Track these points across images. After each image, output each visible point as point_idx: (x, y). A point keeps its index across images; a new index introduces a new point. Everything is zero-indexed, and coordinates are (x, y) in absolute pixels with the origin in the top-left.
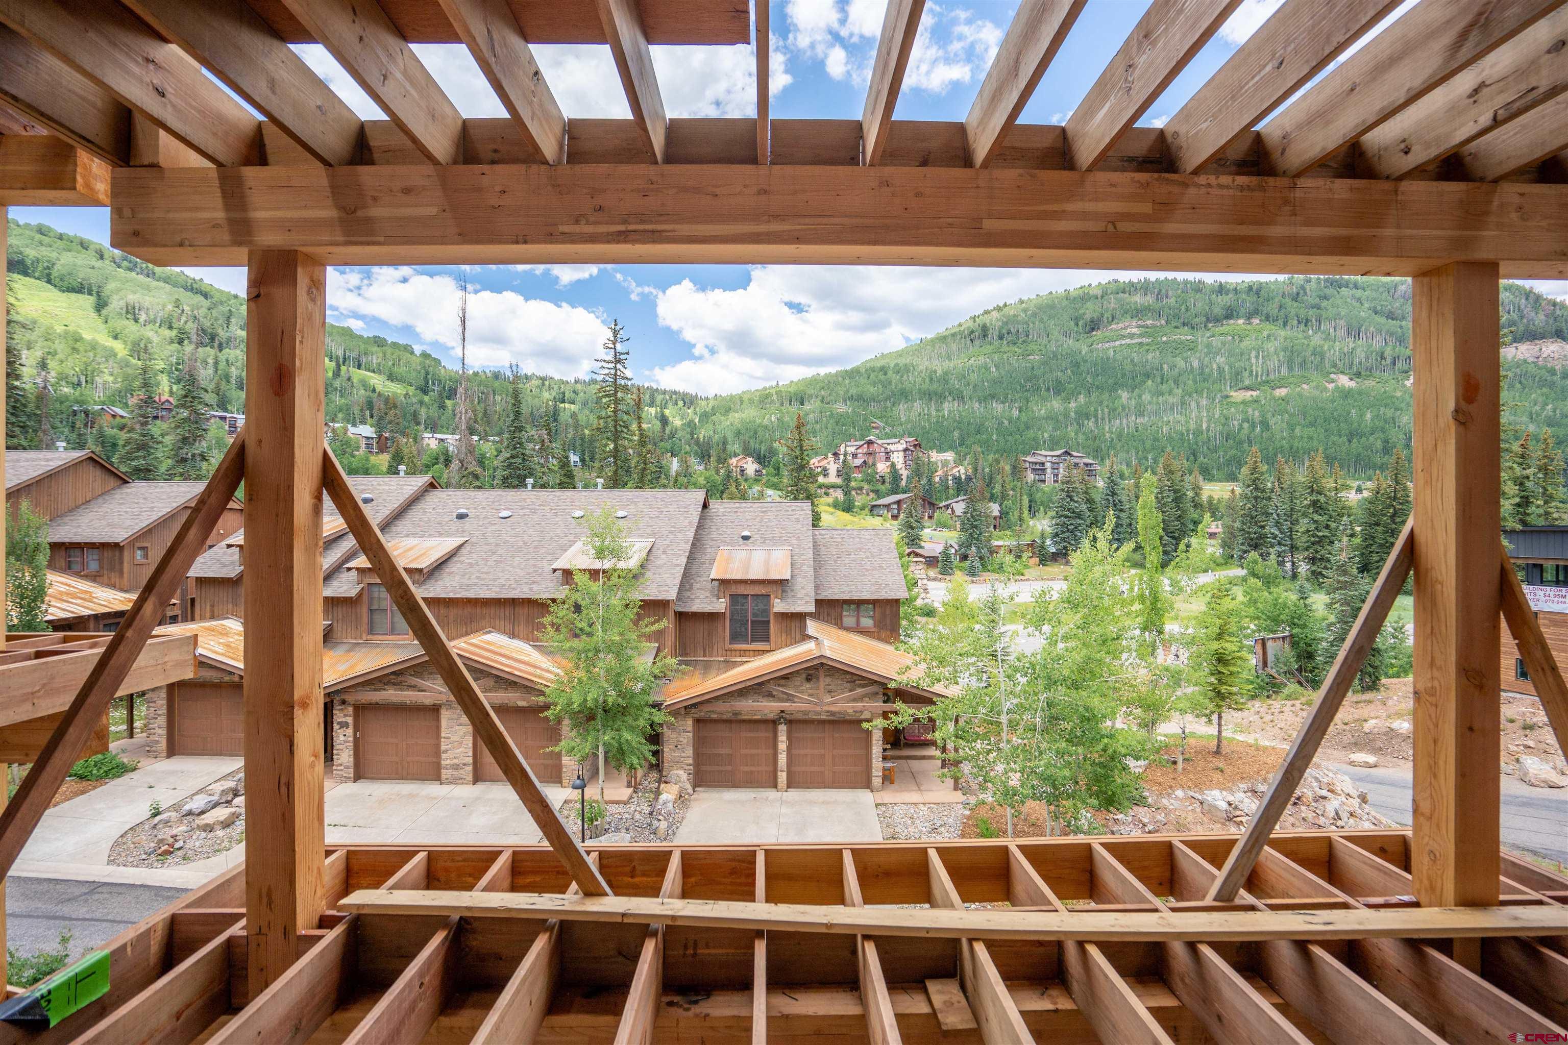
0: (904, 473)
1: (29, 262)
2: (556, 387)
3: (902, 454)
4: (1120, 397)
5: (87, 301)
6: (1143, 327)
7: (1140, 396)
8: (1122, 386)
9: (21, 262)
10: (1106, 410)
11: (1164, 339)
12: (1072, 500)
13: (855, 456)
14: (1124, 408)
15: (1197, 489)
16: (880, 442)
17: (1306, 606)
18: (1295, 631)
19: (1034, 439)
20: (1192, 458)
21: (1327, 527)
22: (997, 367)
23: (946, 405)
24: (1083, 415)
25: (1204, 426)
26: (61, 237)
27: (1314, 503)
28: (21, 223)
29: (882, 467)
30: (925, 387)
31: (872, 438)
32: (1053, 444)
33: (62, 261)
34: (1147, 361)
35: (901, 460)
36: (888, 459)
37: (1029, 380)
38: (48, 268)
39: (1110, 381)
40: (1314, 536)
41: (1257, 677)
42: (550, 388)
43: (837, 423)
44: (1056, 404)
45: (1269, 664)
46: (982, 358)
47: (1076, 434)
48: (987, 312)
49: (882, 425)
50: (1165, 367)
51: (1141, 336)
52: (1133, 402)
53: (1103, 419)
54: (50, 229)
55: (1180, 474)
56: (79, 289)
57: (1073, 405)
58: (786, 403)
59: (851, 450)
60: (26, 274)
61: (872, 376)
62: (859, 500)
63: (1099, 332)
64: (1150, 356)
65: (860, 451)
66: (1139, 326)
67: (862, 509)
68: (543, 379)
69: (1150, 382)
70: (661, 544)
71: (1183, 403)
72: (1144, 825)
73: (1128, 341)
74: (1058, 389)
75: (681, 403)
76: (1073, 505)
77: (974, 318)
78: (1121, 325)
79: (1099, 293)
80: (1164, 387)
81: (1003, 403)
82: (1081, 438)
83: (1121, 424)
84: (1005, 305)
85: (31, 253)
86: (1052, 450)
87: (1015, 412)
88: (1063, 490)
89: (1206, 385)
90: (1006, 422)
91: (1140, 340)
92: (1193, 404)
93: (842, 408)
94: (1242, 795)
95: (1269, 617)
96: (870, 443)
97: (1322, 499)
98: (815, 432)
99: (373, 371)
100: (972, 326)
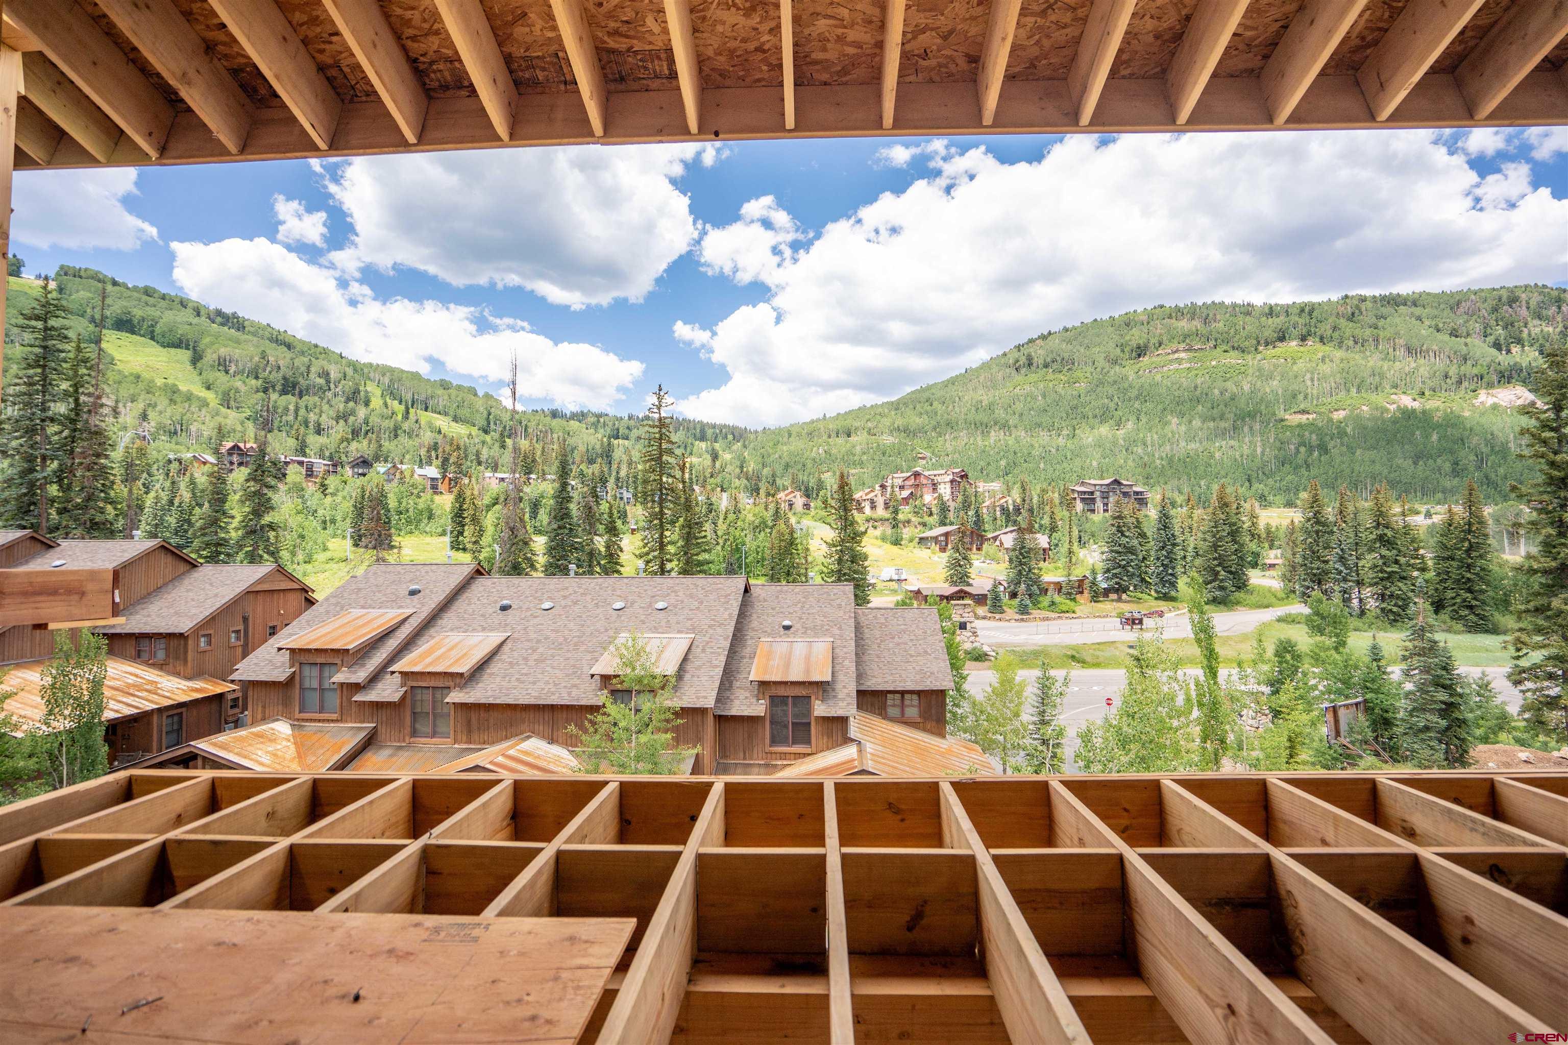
0: (952, 505)
1: (136, 321)
2: (610, 424)
3: (948, 486)
4: (1169, 423)
5: (184, 355)
6: (1191, 351)
7: (1190, 422)
8: (1171, 412)
9: (129, 321)
10: (1155, 436)
11: (1214, 363)
12: (1123, 535)
13: (902, 488)
14: (1174, 434)
15: (1253, 517)
16: (926, 473)
17: (1379, 667)
18: (1368, 696)
19: (1083, 468)
20: (1247, 484)
21: (1396, 562)
22: (1044, 396)
23: (993, 433)
24: (1131, 441)
26: (163, 297)
27: (1381, 538)
28: (130, 286)
29: (929, 498)
30: (970, 417)
31: (918, 469)
32: (1103, 471)
33: (164, 320)
34: (1196, 386)
35: (948, 491)
36: (935, 490)
37: (1076, 407)
38: (152, 326)
39: (1160, 407)
40: (1382, 571)
41: (1330, 747)
42: (605, 425)
43: (884, 454)
44: (1104, 431)
45: (1342, 734)
46: (1027, 387)
47: (1126, 461)
48: (1031, 341)
49: (929, 455)
50: (1216, 391)
51: (1190, 360)
52: (1183, 428)
53: (1153, 446)
54: (155, 291)
55: (1235, 506)
56: (178, 344)
57: (1121, 431)
58: (833, 435)
59: (899, 482)
60: (133, 332)
61: (918, 406)
62: (907, 533)
63: (1147, 358)
64: (1199, 381)
65: (907, 483)
66: (1186, 351)
67: (911, 541)
68: (599, 416)
69: (1200, 407)
70: (701, 640)
71: (1235, 428)
73: (1176, 366)
74: (1104, 416)
75: (730, 437)
76: (1124, 540)
77: (1018, 348)
78: (1168, 350)
79: (1144, 318)
80: (1216, 412)
81: (1049, 431)
82: (1131, 465)
83: (1172, 449)
84: (1050, 333)
85: (138, 313)
86: (1102, 478)
87: (1062, 440)
88: (1113, 525)
89: (1259, 409)
90: (1053, 451)
91: (1188, 365)
92: (1246, 429)
93: (888, 440)
95: (1340, 680)
96: (917, 475)
97: (1389, 533)
98: (861, 464)
99: (439, 413)
100: (1016, 355)
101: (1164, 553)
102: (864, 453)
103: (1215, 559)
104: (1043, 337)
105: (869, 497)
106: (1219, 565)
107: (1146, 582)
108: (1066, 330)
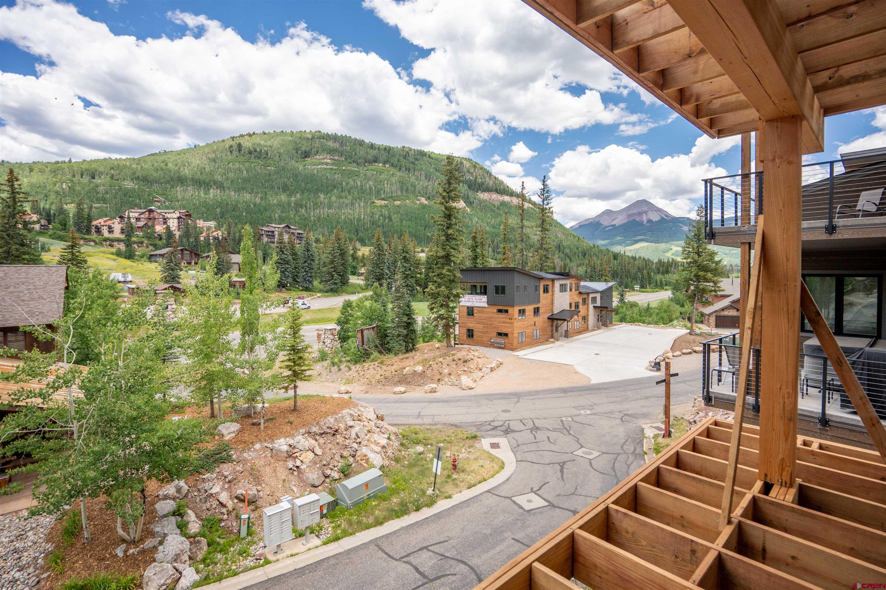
0: (177, 234)
3: (176, 221)
4: (319, 197)
6: (333, 159)
7: (330, 198)
8: (321, 191)
10: (312, 204)
11: (344, 168)
12: (283, 253)
14: (321, 204)
15: (355, 249)
16: (159, 211)
17: (384, 310)
18: (380, 323)
19: (269, 217)
20: (356, 233)
21: (410, 269)
22: (248, 172)
23: (212, 191)
24: (299, 205)
25: (362, 217)
27: (405, 257)
29: (159, 228)
30: (197, 177)
31: (153, 208)
32: (281, 220)
34: (334, 179)
35: (176, 224)
36: (165, 223)
37: (267, 181)
39: (315, 187)
40: (404, 274)
41: (359, 351)
43: (125, 195)
44: (283, 197)
45: (365, 343)
46: (237, 164)
47: (294, 216)
48: (241, 136)
49: (163, 200)
50: (344, 183)
51: (332, 164)
52: (326, 200)
53: (310, 209)
55: (344, 240)
57: (293, 199)
58: (78, 176)
59: (136, 215)
61: (155, 165)
62: (139, 251)
63: (309, 159)
64: (336, 176)
65: (142, 216)
66: (331, 159)
67: (142, 257)
69: (336, 190)
71: (352, 204)
72: (226, 477)
73: (325, 166)
74: (285, 188)
76: (284, 256)
77: (233, 138)
78: (321, 157)
79: (310, 137)
80: (343, 194)
81: (250, 193)
82: (297, 218)
83: (320, 212)
84: (254, 133)
86: (279, 224)
87: (258, 200)
88: (277, 247)
89: (363, 195)
90: (252, 206)
91: (331, 167)
92: (357, 205)
93: (129, 185)
94: (300, 437)
95: (367, 317)
96: (151, 211)
97: (408, 256)
98: (105, 201)
100: (231, 142)
101: (306, 264)
102: (107, 193)
103: (332, 268)
104: (250, 135)
105: (107, 223)
106: (334, 271)
107: (297, 281)
108: (264, 133)
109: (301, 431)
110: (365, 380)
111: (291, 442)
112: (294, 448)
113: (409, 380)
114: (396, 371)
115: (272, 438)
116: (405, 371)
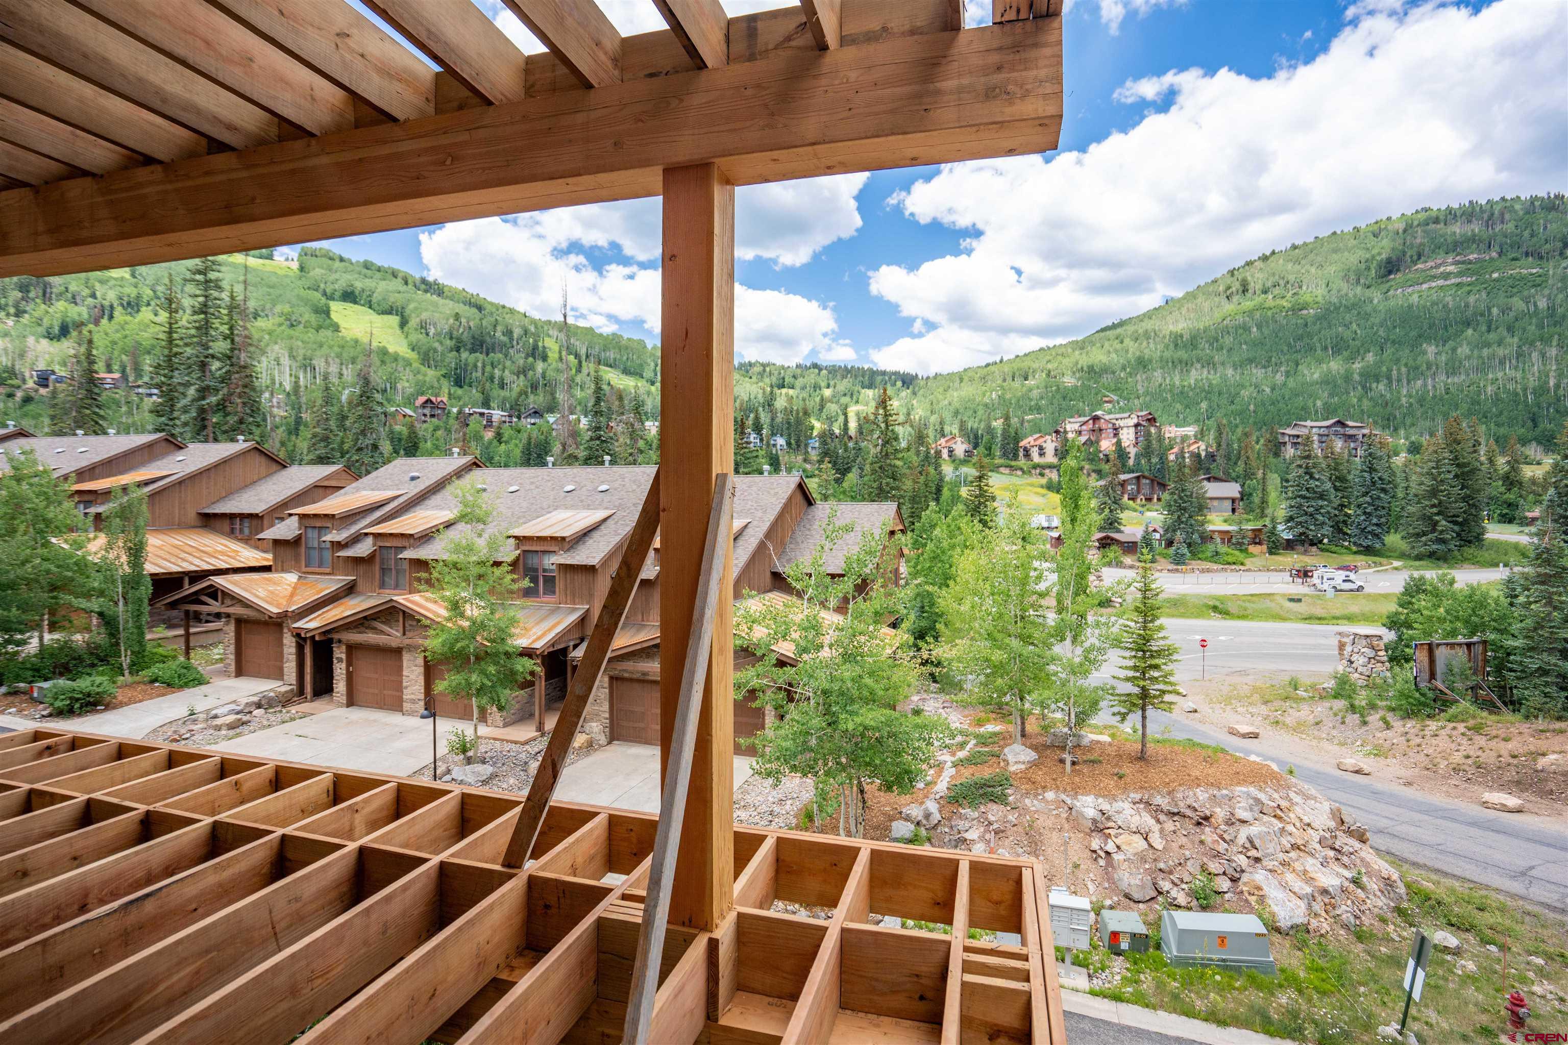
0: (1132, 451)
1: (357, 293)
2: (776, 373)
3: (1132, 430)
4: (1425, 353)
5: (394, 320)
6: (1463, 263)
7: (1454, 350)
8: (1428, 339)
9: (352, 293)
10: (1404, 369)
11: (1495, 275)
12: (1312, 477)
13: (1080, 433)
14: (1429, 368)
16: (1107, 417)
19: (1303, 409)
22: (1259, 327)
23: (1193, 372)
24: (1370, 376)
25: (1552, 383)
26: (379, 270)
28: (354, 261)
29: (1106, 445)
30: (1167, 354)
31: (1099, 413)
32: (1328, 411)
33: (379, 290)
34: (1467, 306)
35: (1132, 436)
36: (1116, 435)
37: (1300, 338)
38: (370, 296)
39: (1413, 334)
42: (770, 374)
43: (1064, 398)
44: (1335, 366)
45: (1437, 676)
46: (1240, 318)
47: (1360, 400)
48: (1249, 264)
49: (1115, 398)
50: (1495, 311)
51: (1460, 274)
52: (1444, 358)
53: (1399, 381)
54: (372, 264)
55: (1471, 444)
56: (389, 311)
57: (1357, 366)
58: (1009, 379)
59: (1076, 426)
60: (355, 302)
61: (1107, 344)
63: (1399, 275)
64: (1472, 299)
65: (1084, 427)
66: (1456, 263)
68: (764, 366)
69: (1470, 331)
70: (620, 514)
71: (1519, 355)
72: (990, 824)
73: (1441, 282)
74: (1338, 347)
75: (899, 384)
76: (1313, 484)
77: (1232, 273)
78: (1430, 264)
79: (1401, 226)
80: (1492, 336)
81: (1265, 367)
82: (1366, 404)
83: (1425, 385)
84: (1273, 253)
85: (359, 285)
86: (1327, 419)
87: (1279, 378)
88: (1300, 466)
89: (1557, 329)
90: (1268, 390)
91: (1458, 280)
92: (1535, 355)
93: (1069, 381)
94: (1127, 806)
96: (1096, 419)
98: (1038, 409)
99: (611, 366)
100: (1229, 280)
101: (1368, 499)
102: (1042, 398)
103: (1433, 506)
104: (1265, 258)
105: (1037, 443)
106: (1438, 514)
107: (1345, 534)
108: (1294, 247)
109: (1132, 795)
110: (1421, 757)
111: (1105, 806)
112: (1109, 819)
113: (1551, 785)
114: (1514, 757)
115: (1076, 791)
116: (1542, 762)
